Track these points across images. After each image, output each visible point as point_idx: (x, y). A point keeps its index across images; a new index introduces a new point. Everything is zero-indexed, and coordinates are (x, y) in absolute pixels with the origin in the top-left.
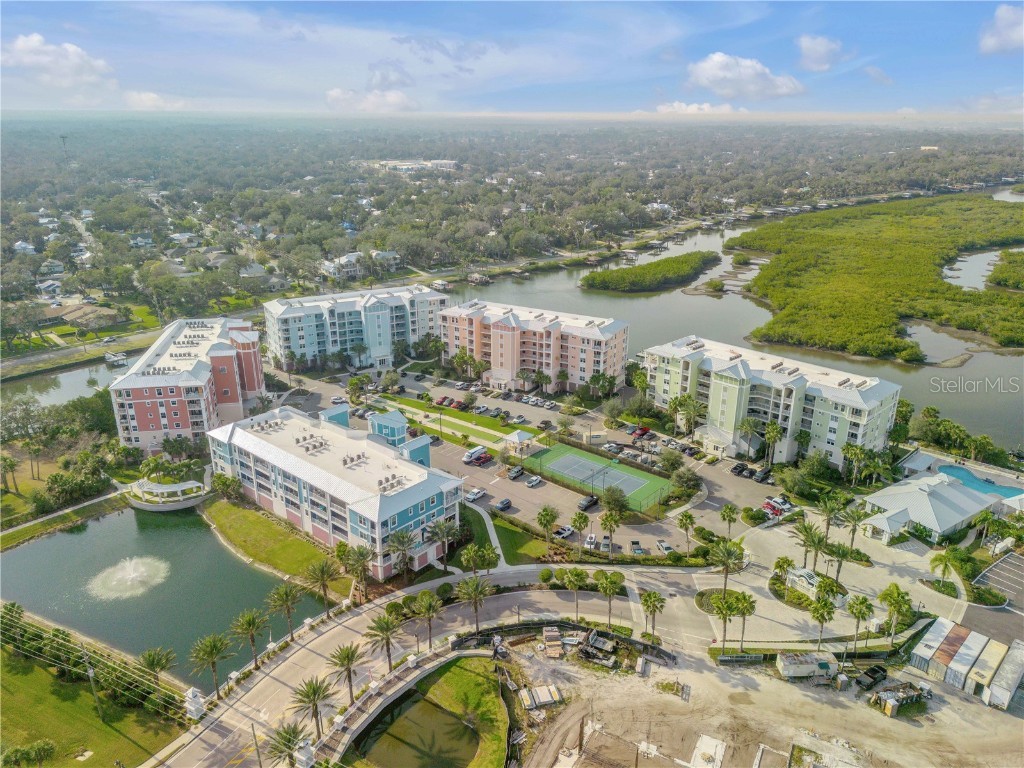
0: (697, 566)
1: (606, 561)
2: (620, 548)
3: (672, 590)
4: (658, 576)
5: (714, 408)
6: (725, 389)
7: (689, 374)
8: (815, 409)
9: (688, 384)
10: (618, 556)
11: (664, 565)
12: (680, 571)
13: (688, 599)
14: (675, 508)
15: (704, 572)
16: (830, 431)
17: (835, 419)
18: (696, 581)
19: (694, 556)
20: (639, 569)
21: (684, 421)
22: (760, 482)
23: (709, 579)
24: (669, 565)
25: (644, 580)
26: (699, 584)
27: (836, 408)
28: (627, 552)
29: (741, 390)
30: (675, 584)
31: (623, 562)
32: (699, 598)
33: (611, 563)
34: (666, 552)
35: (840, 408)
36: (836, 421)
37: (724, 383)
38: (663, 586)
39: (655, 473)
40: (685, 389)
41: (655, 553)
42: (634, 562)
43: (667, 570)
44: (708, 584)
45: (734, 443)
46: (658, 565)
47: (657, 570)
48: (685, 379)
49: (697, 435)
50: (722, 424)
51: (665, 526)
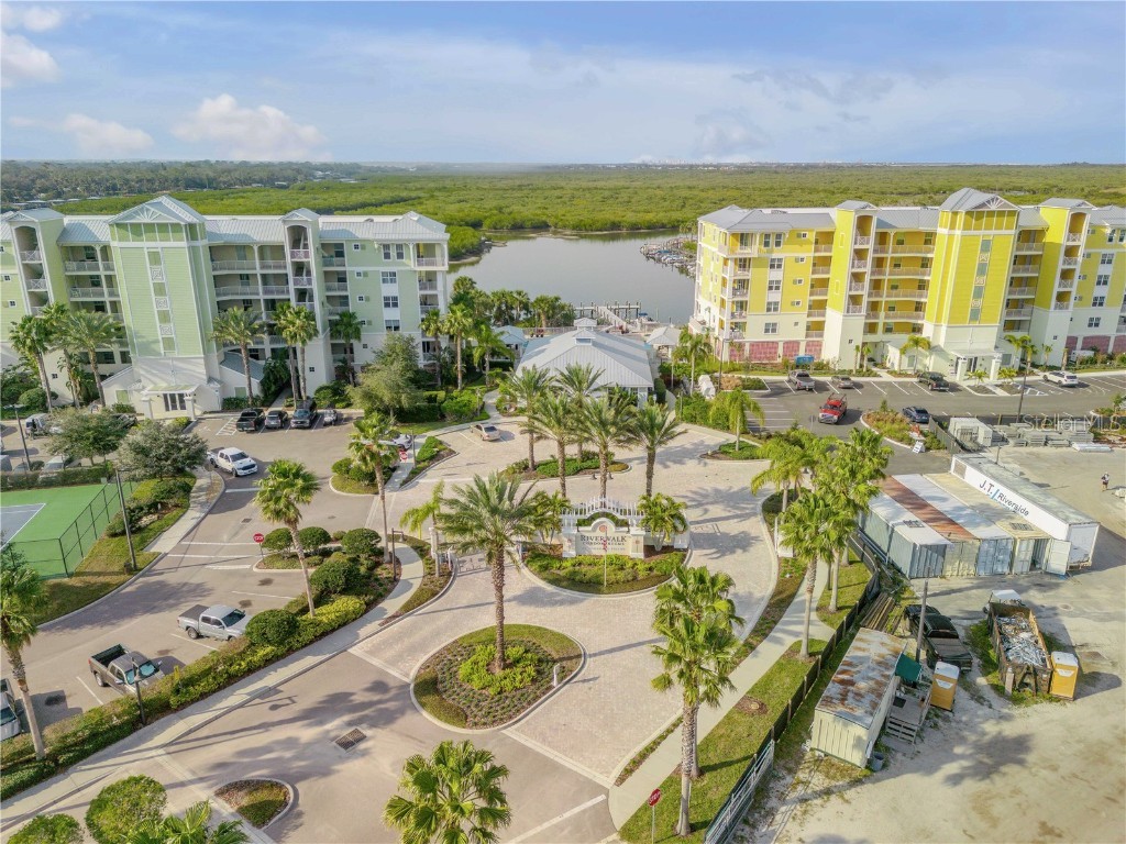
0: (344, 622)
1: (25, 774)
2: (56, 699)
3: (336, 726)
4: (261, 712)
5: (138, 312)
6: (155, 258)
7: (43, 257)
8: (348, 269)
9: (48, 285)
10: (71, 727)
11: (251, 670)
12: (309, 660)
13: (409, 721)
14: (162, 530)
15: (373, 626)
16: (387, 305)
17: (391, 277)
18: (376, 662)
19: (320, 601)
20: (177, 727)
21: (64, 375)
22: (310, 428)
23: (399, 638)
24: (269, 662)
25: (224, 750)
26: (393, 662)
27: (387, 256)
28: (91, 698)
29: (193, 251)
30: (335, 703)
31: (101, 739)
32: (430, 699)
33: (50, 768)
34: (236, 630)
35: (393, 253)
36: (393, 281)
37: (146, 244)
38: (306, 733)
39: (48, 483)
40: (41, 299)
41: (192, 655)
42: (147, 714)
43: (271, 678)
44: (413, 650)
45: (210, 379)
46: (232, 679)
47: (238, 695)
48: (35, 273)
49: (111, 393)
50: (169, 343)
51: (172, 578)
